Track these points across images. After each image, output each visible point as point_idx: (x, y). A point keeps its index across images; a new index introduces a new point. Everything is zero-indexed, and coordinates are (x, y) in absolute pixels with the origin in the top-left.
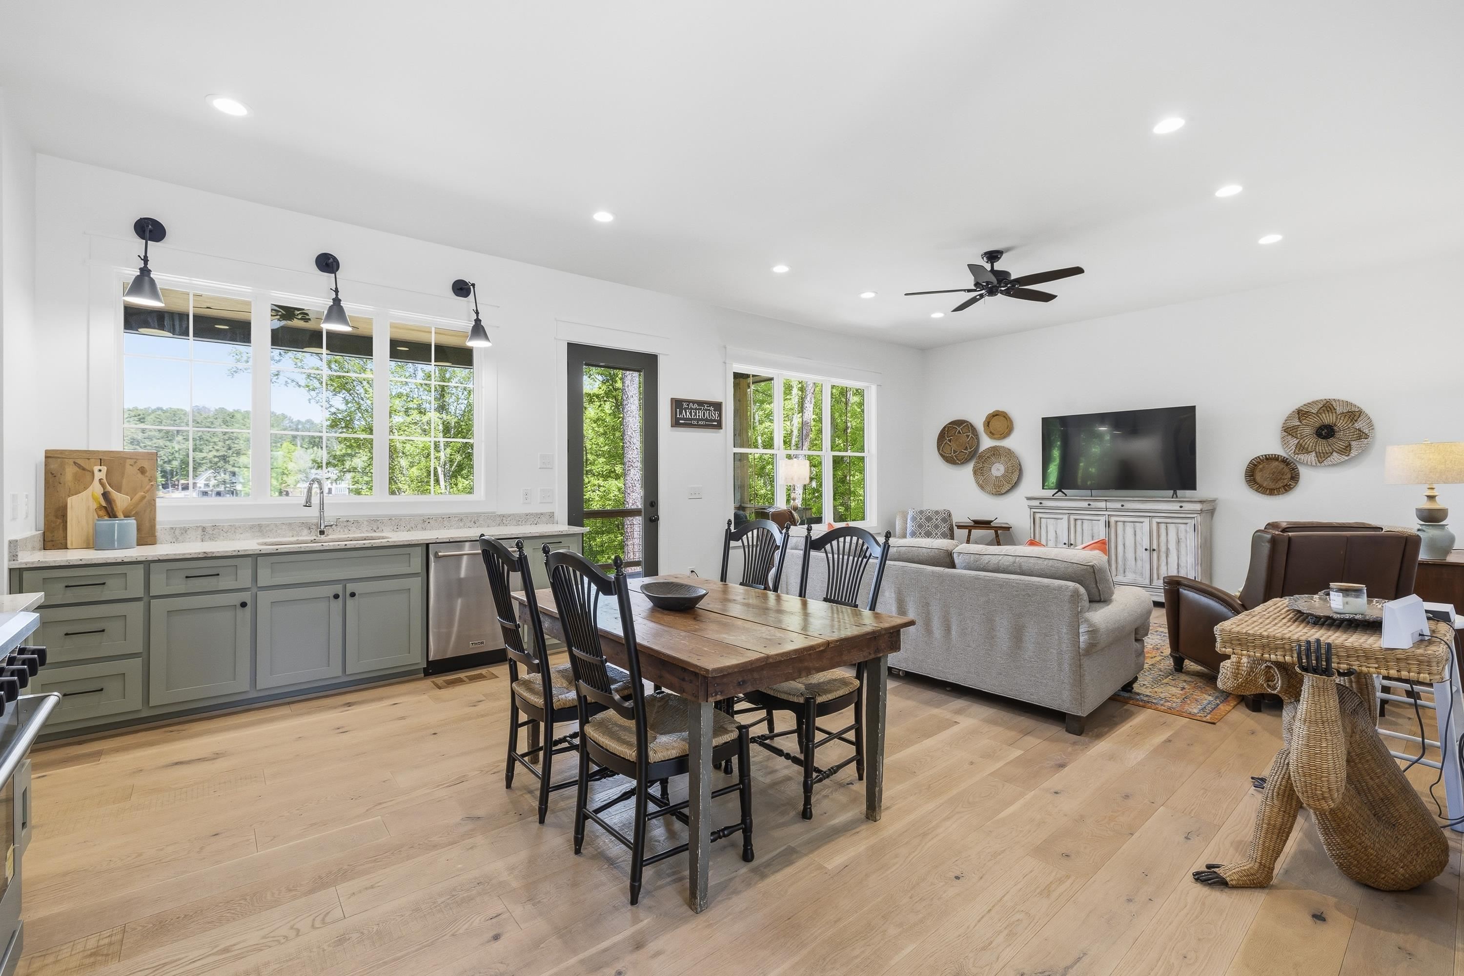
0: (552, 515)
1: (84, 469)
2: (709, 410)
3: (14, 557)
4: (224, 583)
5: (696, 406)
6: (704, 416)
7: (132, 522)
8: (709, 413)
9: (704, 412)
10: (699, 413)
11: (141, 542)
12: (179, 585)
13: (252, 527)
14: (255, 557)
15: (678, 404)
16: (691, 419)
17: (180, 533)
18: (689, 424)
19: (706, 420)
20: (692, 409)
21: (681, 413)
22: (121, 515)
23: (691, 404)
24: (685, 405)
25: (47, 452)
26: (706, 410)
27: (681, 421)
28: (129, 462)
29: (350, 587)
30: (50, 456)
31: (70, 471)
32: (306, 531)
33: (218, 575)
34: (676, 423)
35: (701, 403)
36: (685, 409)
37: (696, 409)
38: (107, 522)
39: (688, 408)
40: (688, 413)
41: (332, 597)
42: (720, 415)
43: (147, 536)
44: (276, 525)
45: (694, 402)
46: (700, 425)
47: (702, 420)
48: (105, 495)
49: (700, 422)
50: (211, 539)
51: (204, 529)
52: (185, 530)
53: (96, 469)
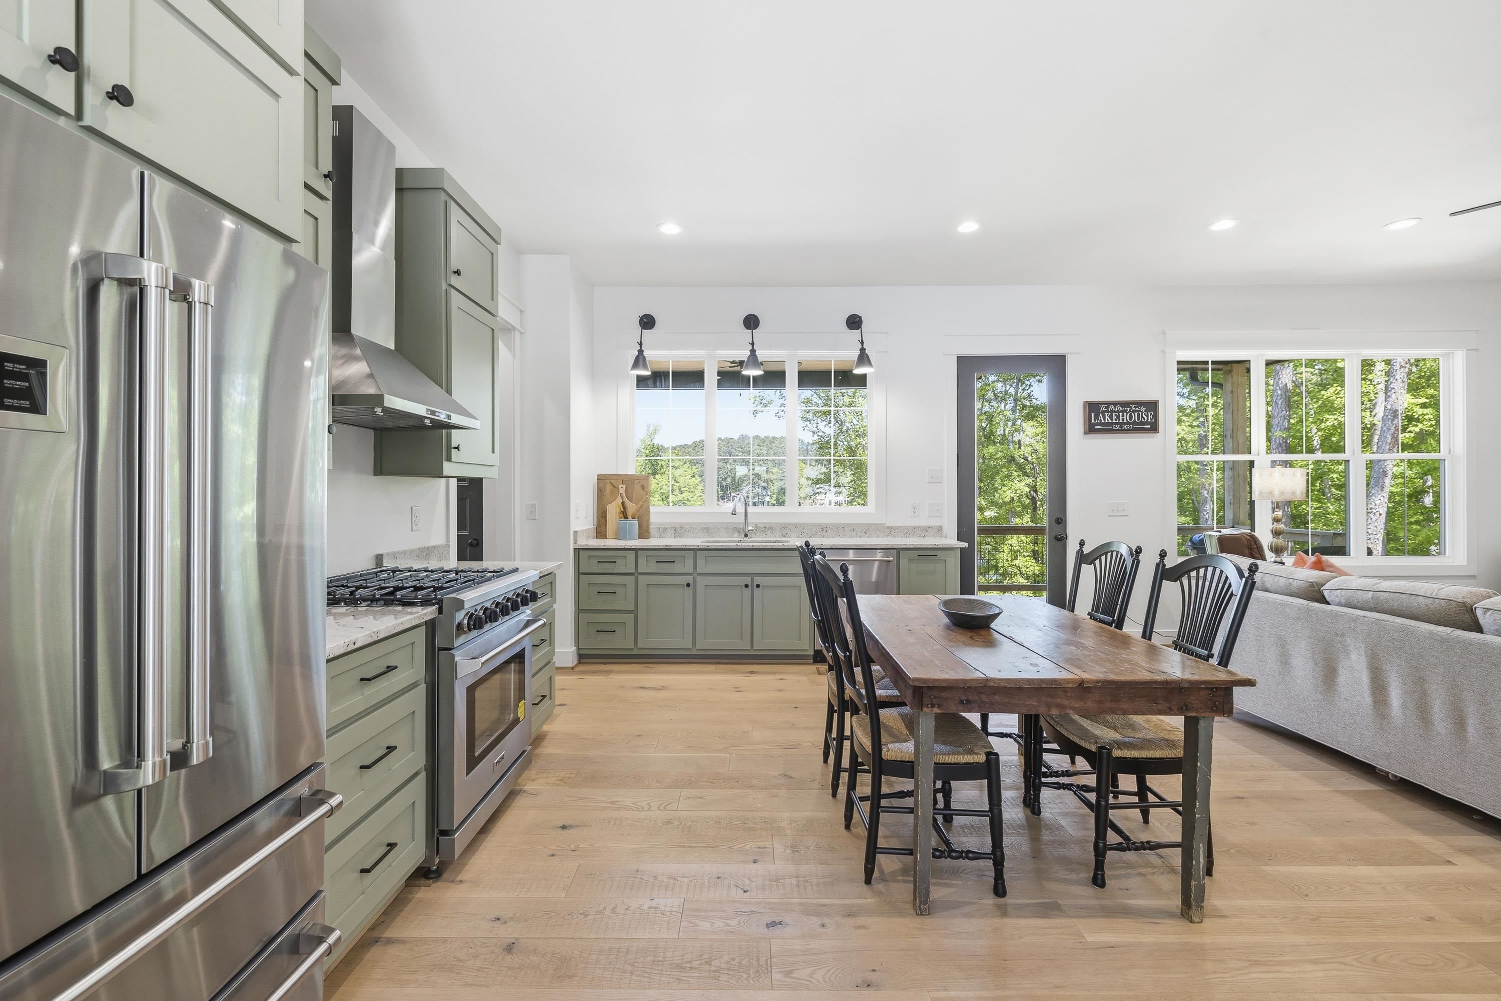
0: (940, 529)
1: (615, 487)
2: (1140, 411)
3: (575, 542)
4: (677, 568)
5: (1119, 408)
6: (1131, 419)
7: (636, 522)
8: (1138, 415)
9: (1131, 415)
10: (1123, 415)
11: (641, 536)
12: (653, 567)
13: (703, 529)
14: (695, 551)
15: (1092, 408)
16: (1112, 424)
17: (663, 531)
18: (1108, 429)
19: (1135, 423)
20: (1112, 411)
21: (1097, 417)
22: (630, 518)
23: (1112, 407)
24: (1103, 408)
25: (598, 475)
26: (1134, 411)
27: (1096, 427)
28: (637, 481)
29: (757, 580)
30: (601, 479)
31: (609, 488)
32: (736, 534)
33: (674, 562)
34: (1090, 429)
35: (1125, 404)
36: (1103, 413)
37: (1118, 411)
38: (624, 522)
39: (1107, 412)
40: (1107, 417)
41: (744, 586)
42: (1155, 417)
43: (644, 533)
44: (718, 528)
45: (1115, 404)
46: (1125, 430)
47: (1128, 423)
48: (623, 503)
49: (1124, 427)
50: (679, 537)
51: (675, 529)
52: (665, 529)
53: (620, 486)
